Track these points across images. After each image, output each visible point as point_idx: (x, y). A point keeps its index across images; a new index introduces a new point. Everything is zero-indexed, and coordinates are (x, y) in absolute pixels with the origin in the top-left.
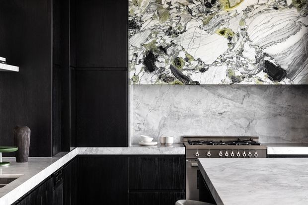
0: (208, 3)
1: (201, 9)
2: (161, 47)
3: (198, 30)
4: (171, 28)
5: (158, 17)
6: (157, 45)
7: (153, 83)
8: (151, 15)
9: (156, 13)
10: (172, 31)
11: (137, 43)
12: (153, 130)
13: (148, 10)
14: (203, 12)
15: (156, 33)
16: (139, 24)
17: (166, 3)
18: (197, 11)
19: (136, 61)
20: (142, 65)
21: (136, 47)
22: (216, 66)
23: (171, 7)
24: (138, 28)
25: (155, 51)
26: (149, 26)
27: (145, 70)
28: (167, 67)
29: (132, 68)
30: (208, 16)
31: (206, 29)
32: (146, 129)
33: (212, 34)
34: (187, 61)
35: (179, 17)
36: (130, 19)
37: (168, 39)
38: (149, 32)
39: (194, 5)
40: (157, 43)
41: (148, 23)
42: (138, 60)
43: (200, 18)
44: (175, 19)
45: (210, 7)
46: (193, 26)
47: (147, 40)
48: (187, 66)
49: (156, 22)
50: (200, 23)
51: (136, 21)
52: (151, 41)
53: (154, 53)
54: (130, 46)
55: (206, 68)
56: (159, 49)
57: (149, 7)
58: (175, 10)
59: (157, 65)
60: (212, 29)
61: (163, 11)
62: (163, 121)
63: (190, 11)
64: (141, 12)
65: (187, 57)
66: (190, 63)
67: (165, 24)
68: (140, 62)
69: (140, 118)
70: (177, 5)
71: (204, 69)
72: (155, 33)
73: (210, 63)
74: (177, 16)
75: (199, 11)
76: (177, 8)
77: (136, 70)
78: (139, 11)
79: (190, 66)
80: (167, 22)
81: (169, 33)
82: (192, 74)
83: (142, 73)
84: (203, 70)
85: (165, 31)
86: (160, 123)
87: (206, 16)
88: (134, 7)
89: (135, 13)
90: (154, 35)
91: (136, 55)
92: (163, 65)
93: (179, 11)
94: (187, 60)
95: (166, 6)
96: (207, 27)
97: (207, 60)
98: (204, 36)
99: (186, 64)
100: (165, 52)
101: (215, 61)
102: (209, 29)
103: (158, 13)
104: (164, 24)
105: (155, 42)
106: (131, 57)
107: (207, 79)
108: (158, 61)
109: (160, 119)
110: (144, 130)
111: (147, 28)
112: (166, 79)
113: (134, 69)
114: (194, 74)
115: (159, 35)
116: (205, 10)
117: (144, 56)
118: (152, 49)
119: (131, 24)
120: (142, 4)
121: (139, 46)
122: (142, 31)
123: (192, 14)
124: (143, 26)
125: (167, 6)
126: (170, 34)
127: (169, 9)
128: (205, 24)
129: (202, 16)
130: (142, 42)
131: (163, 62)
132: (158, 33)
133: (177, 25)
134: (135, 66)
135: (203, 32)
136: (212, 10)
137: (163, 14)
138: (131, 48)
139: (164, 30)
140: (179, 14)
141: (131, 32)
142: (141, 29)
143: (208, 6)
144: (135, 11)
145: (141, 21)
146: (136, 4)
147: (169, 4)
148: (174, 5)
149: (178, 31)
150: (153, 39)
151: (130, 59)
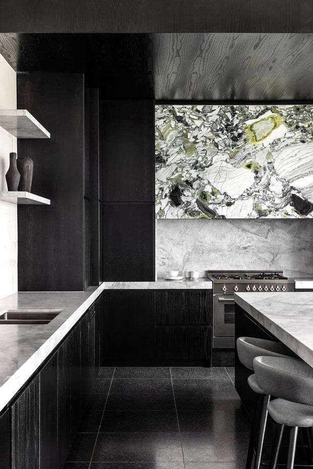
0: (234, 137)
1: (227, 142)
2: (187, 181)
3: (224, 164)
4: (197, 162)
5: (185, 151)
6: (183, 179)
7: (179, 218)
8: (177, 149)
9: (182, 147)
10: (198, 165)
11: (163, 176)
12: (177, 264)
13: (174, 144)
14: (229, 146)
15: (183, 167)
16: (165, 158)
17: (192, 137)
18: (224, 145)
19: (162, 196)
20: (167, 199)
21: (162, 181)
22: (243, 200)
23: (197, 141)
24: (164, 162)
25: (181, 185)
26: (175, 160)
27: (171, 205)
28: (194, 201)
29: (158, 202)
30: (235, 150)
31: (232, 163)
32: (170, 264)
33: (238, 168)
34: (213, 195)
35: (205, 152)
36: (156, 153)
37: (194, 174)
38: (175, 167)
39: (220, 139)
40: (183, 177)
41: (174, 157)
42: (164, 195)
43: (226, 152)
44: (202, 153)
45: (237, 140)
46: (219, 159)
47: (173, 174)
48: (214, 200)
49: (182, 156)
50: (226, 156)
51: (162, 155)
52: (177, 175)
53: (180, 187)
54: (156, 180)
55: (232, 201)
56: (185, 183)
57: (175, 141)
58: (201, 144)
59: (183, 199)
60: (238, 163)
61: (189, 145)
62: (187, 255)
63: (216, 145)
64: (167, 146)
65: (213, 191)
66: (216, 197)
67: (192, 158)
68: (166, 196)
69: (164, 253)
70: (203, 139)
71: (231, 203)
72: (181, 167)
73: (236, 197)
74: (203, 150)
75: (226, 144)
76: (203, 142)
77: (162, 204)
78: (165, 145)
79: (216, 200)
80: (193, 155)
81: (196, 167)
82: (218, 207)
83: (168, 207)
84: (229, 204)
85: (191, 165)
86: (184, 257)
87: (232, 150)
88: (160, 141)
89: (161, 147)
90: (179, 169)
91: (162, 189)
92: (189, 199)
93: (206, 145)
94: (213, 193)
95: (192, 140)
96: (233, 161)
97: (234, 194)
98: (232, 169)
99: (212, 198)
100: (191, 186)
101: (242, 195)
102: (235, 163)
103: (184, 147)
104: (190, 158)
105: (181, 176)
106: (157, 191)
107: (233, 213)
108: (184, 195)
109: (184, 253)
110: (169, 264)
111: (173, 162)
112: (192, 213)
113: (160, 203)
114: (220, 208)
115: (185, 169)
116: (231, 144)
117: (170, 190)
118: (178, 184)
119: (156, 159)
120: (168, 138)
121: (165, 180)
122: (168, 165)
123: (218, 148)
124: (169, 160)
125: (194, 140)
126: (196, 168)
127: (195, 143)
128: (231, 158)
129: (228, 150)
130: (168, 176)
131: (189, 196)
132: (184, 167)
133: (203, 159)
134: (161, 200)
135: (230, 166)
136: (238, 143)
137: (189, 148)
138: (157, 182)
139: (191, 164)
140: (205, 148)
141: (157, 166)
142: (167, 163)
143: (235, 139)
144: (161, 145)
145: (167, 155)
146: (162, 137)
147: (196, 138)
148: (200, 139)
149: (204, 165)
150: (179, 173)
151: (156, 193)
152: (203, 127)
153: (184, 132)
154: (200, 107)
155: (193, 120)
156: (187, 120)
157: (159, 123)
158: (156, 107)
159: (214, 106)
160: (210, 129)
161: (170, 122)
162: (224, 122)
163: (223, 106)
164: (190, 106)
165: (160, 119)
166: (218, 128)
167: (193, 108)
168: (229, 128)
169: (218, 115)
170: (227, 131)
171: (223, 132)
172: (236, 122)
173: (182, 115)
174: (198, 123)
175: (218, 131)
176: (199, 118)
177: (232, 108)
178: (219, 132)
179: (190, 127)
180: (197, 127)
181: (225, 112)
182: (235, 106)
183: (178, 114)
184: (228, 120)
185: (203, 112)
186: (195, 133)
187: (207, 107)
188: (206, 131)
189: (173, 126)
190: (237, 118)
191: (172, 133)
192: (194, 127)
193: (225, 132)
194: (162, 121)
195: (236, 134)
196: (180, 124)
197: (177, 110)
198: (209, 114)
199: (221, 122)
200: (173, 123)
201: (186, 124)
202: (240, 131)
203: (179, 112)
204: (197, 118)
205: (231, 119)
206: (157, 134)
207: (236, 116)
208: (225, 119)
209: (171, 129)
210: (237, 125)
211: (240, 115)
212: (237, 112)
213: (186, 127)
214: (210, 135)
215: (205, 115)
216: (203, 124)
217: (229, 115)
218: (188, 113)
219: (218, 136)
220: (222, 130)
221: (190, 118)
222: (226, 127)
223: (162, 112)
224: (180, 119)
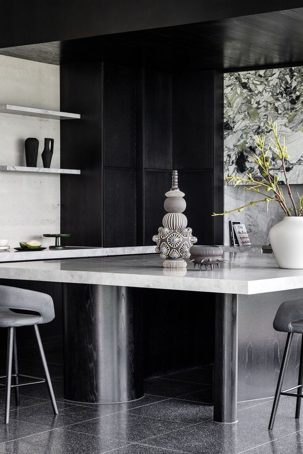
0: (293, 99)
1: (286, 106)
2: (250, 147)
3: (284, 128)
4: (259, 127)
5: (249, 117)
6: (247, 145)
7: (244, 184)
8: (242, 116)
9: (246, 113)
10: (260, 130)
11: (231, 143)
12: (262, 231)
13: (240, 111)
14: (288, 109)
15: (247, 133)
16: (232, 125)
17: (255, 102)
18: (283, 109)
19: (229, 162)
20: (234, 166)
21: (229, 148)
22: (300, 164)
23: (259, 106)
24: (232, 129)
25: (246, 151)
26: (240, 127)
27: (237, 171)
28: (256, 167)
29: (226, 169)
30: (293, 113)
31: (291, 126)
32: (256, 231)
33: (296, 131)
34: (274, 161)
35: (267, 116)
36: (225, 121)
37: (257, 138)
38: (240, 133)
39: (280, 103)
40: (247, 143)
42: (231, 161)
43: (285, 115)
44: (263, 119)
45: (295, 103)
46: (278, 125)
47: (239, 140)
48: (274, 165)
49: (247, 122)
50: (285, 121)
51: (229, 122)
52: (242, 141)
53: (245, 154)
54: (225, 147)
55: (291, 167)
56: (249, 150)
57: (240, 108)
58: (263, 109)
59: (248, 165)
60: (296, 127)
61: (252, 111)
62: (271, 223)
63: (276, 109)
64: (233, 113)
65: (274, 156)
66: (276, 162)
68: (233, 162)
69: (251, 220)
70: (265, 104)
71: (289, 168)
72: (245, 133)
73: (294, 162)
74: (265, 115)
75: (285, 108)
76: (264, 107)
77: (230, 171)
78: (232, 112)
79: (276, 166)
80: (256, 121)
81: (258, 132)
82: (278, 173)
83: (234, 174)
84: (288, 169)
85: (254, 131)
86: (268, 224)
87: (291, 114)
88: (228, 108)
89: (229, 114)
90: (244, 136)
91: (229, 156)
92: (253, 165)
93: (267, 110)
94: (273, 159)
95: (255, 106)
96: (291, 125)
97: (292, 158)
98: (289, 134)
99: (272, 164)
100: (255, 152)
101: (299, 160)
102: (293, 127)
103: (248, 114)
104: (253, 124)
105: (245, 142)
106: (225, 158)
107: (292, 179)
108: (248, 161)
110: (254, 231)
111: (238, 129)
112: (256, 178)
113: (228, 170)
114: (279, 173)
115: (249, 135)
116: (290, 107)
117: (236, 157)
118: (243, 150)
119: (225, 126)
120: (235, 105)
121: (232, 147)
122: (235, 132)
123: (278, 112)
124: (236, 127)
125: (257, 105)
126: (258, 134)
127: (258, 108)
128: (290, 122)
129: (287, 113)
130: (235, 143)
131: (253, 161)
132: (248, 133)
133: (264, 124)
134: (229, 167)
135: (288, 130)
136: (296, 106)
137: (252, 114)
138: (225, 149)
139: (254, 129)
140: (267, 113)
141: (225, 133)
142: (234, 130)
143: (293, 102)
144: (229, 113)
145: (233, 122)
146: (230, 105)
147: (258, 103)
148: (262, 104)
149: (265, 130)
150: (244, 140)
151: (225, 160)
152: (264, 91)
153: (249, 98)
154: (262, 72)
155: (255, 85)
156: (251, 87)
157: (227, 91)
158: (225, 75)
159: (274, 70)
160: (270, 94)
161: (236, 89)
162: (283, 86)
163: (283, 69)
164: (253, 72)
165: (228, 86)
166: (278, 92)
167: (256, 73)
168: (288, 91)
169: (278, 78)
170: (286, 94)
171: (282, 96)
172: (294, 84)
173: (246, 81)
174: (260, 88)
175: (278, 94)
176: (262, 82)
177: (291, 71)
178: (278, 96)
179: (253, 93)
180: (259, 92)
181: (284, 75)
182: (293, 68)
183: (243, 81)
184: (287, 83)
185: (264, 77)
186: (258, 98)
187: (269, 71)
188: (267, 96)
189: (239, 93)
190: (295, 80)
191: (238, 100)
192: (256, 92)
193: (284, 95)
194: (229, 88)
195: (294, 96)
196: (245, 91)
197: (242, 77)
198: (270, 78)
199: (281, 86)
200: (239, 90)
201: (250, 90)
202: (298, 93)
203: (244, 78)
204: (259, 83)
205: (289, 82)
206: (225, 102)
207: (294, 78)
208: (284, 82)
209: (237, 96)
210: (295, 88)
211: (298, 77)
212: (295, 74)
213: (250, 93)
214: (271, 99)
215: (267, 80)
216: (264, 89)
217: (288, 77)
218: (252, 79)
219: (278, 100)
220: (281, 93)
221: (253, 83)
222: (285, 90)
223: (230, 79)
224: (244, 86)
